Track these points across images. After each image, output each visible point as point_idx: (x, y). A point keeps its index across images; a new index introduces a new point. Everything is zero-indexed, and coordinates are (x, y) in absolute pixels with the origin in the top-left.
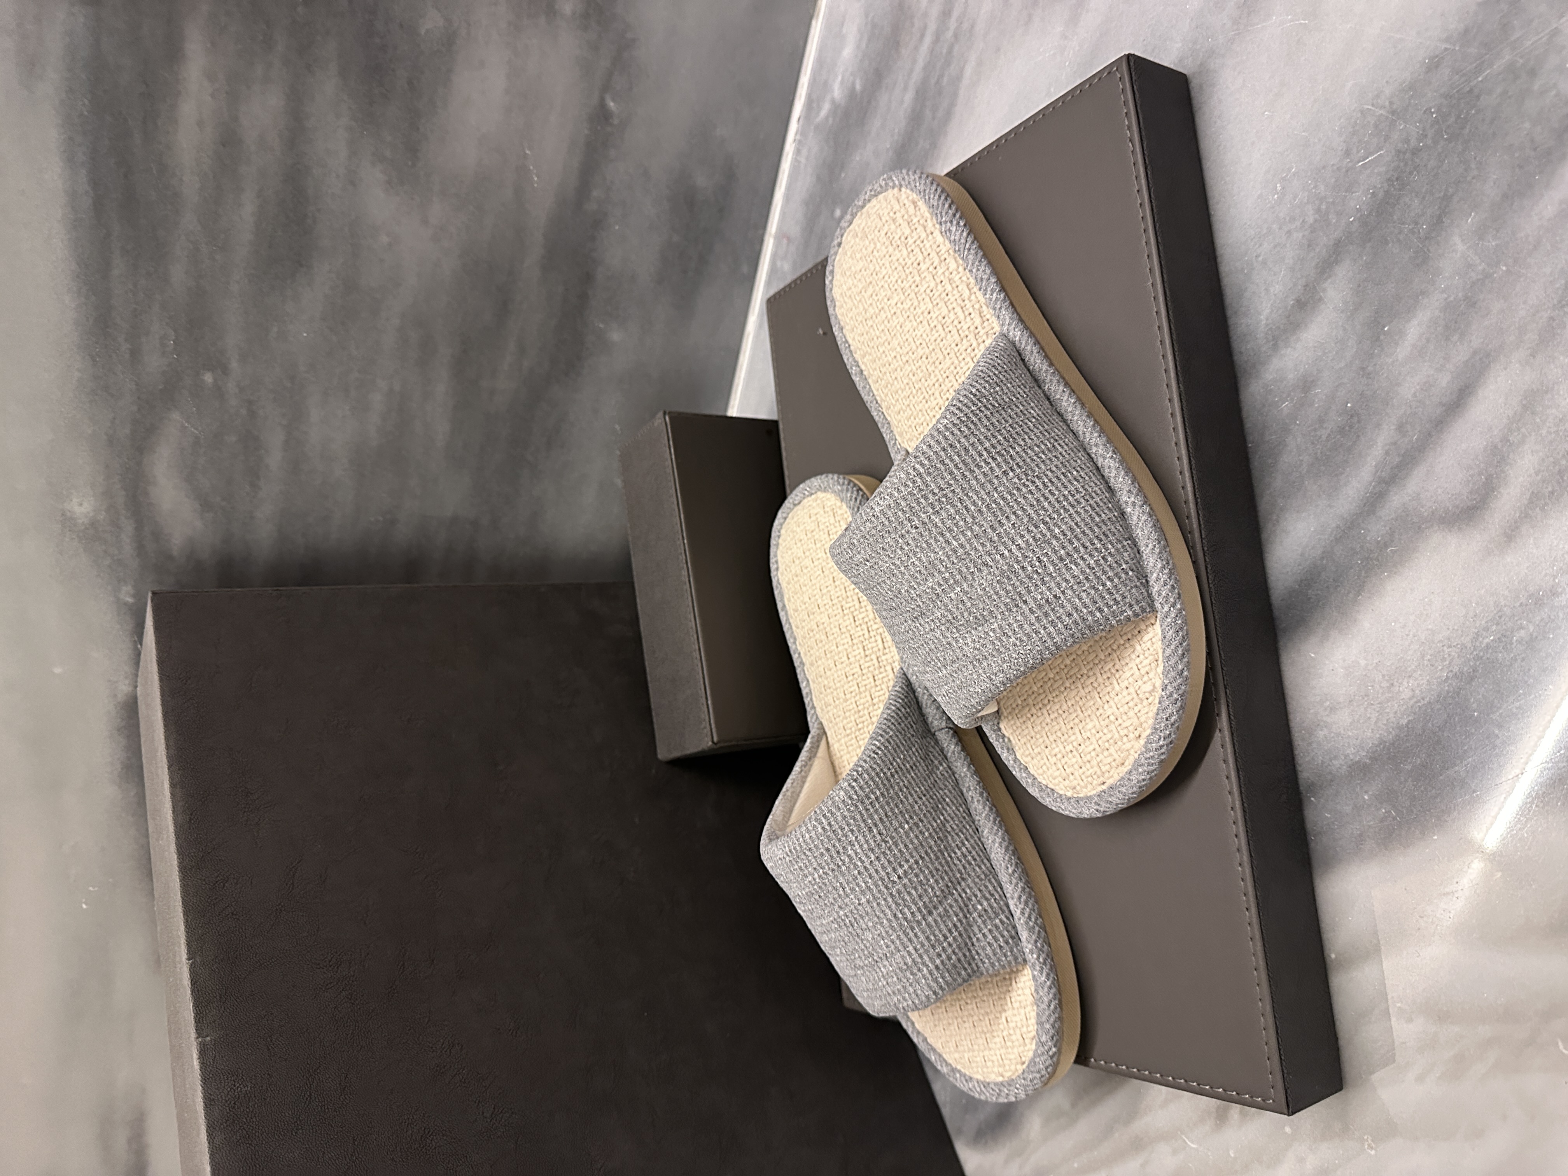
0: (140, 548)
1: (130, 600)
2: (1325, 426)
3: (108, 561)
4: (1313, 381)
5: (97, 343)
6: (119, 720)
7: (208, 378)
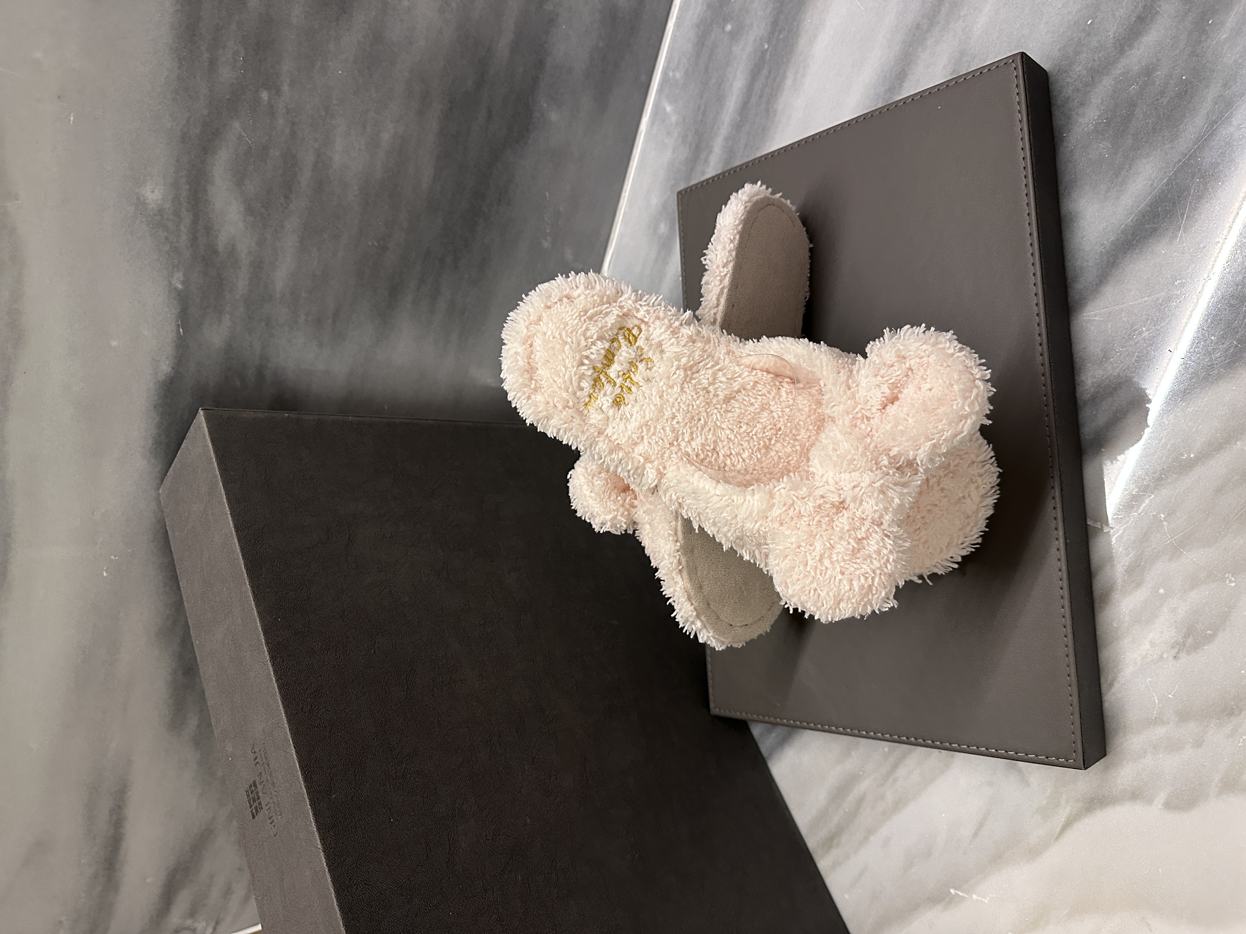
0: (194, 239)
1: (180, 286)
2: (1165, 95)
3: (167, 248)
4: (1154, 68)
5: (185, 48)
6: (157, 397)
7: (265, 95)
